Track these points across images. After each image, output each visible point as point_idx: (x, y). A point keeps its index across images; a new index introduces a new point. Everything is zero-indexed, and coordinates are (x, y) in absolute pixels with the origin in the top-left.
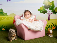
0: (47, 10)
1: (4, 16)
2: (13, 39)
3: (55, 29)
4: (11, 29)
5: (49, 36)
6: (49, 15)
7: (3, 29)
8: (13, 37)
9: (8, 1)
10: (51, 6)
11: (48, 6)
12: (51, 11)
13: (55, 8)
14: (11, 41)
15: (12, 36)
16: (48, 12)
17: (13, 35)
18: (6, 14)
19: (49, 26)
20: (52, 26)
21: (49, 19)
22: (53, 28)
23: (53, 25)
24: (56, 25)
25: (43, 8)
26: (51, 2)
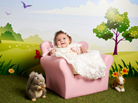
0: (112, 31)
1: (15, 40)
3: (127, 73)
5: (116, 90)
6: (117, 44)
7: (11, 71)
10: (121, 24)
11: (116, 23)
12: (121, 34)
13: (129, 28)
14: (34, 100)
16: (114, 37)
17: (40, 87)
18: (19, 35)
19: (115, 68)
20: (121, 67)
21: (115, 53)
22: (124, 71)
23: (123, 66)
24: (130, 66)
25: (105, 27)
26: (122, 15)
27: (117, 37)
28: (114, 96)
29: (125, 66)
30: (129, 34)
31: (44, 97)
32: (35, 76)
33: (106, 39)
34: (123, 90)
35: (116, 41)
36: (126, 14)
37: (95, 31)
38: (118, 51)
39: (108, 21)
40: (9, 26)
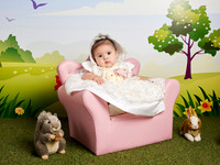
0: (180, 39)
1: (22, 61)
2: (54, 148)
3: (210, 110)
4: (43, 113)
6: (190, 59)
7: (19, 111)
8: (53, 141)
9: (35, 7)
10: (196, 26)
11: (186, 24)
12: (196, 43)
13: (210, 32)
14: (45, 157)
15: (47, 140)
16: (185, 48)
18: (29, 53)
20: (199, 100)
21: (188, 75)
22: (205, 106)
23: (202, 97)
24: (214, 97)
25: (168, 32)
26: (196, 12)
27: (189, 48)
28: (181, 149)
29: (206, 97)
30: (211, 43)
31: (63, 152)
32: (45, 118)
33: (171, 53)
34: (198, 138)
35: (188, 55)
36: (203, 9)
37: (151, 40)
38: (192, 72)
39: (174, 23)
40: (12, 38)
